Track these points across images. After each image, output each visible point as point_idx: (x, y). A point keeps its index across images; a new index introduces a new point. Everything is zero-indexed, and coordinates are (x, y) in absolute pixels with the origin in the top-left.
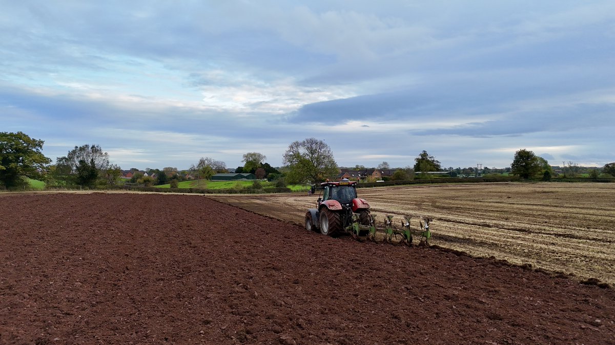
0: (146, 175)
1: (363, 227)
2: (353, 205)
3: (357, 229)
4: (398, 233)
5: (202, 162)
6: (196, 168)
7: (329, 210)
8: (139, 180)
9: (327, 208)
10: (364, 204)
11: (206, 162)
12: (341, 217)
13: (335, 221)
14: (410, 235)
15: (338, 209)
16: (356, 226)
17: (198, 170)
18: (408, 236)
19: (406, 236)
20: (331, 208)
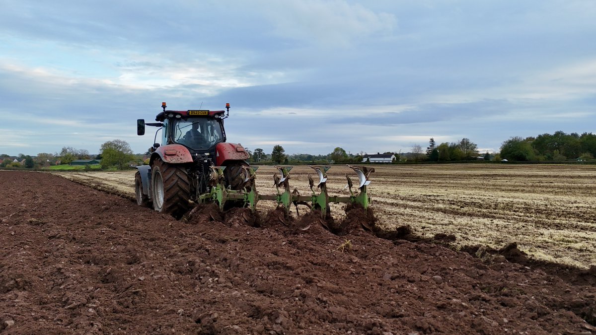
0: (16, 160)
1: (233, 193)
2: (218, 155)
3: (220, 198)
4: (302, 203)
5: (64, 151)
6: (59, 155)
7: (164, 163)
8: (8, 165)
9: (161, 159)
10: (237, 151)
11: (68, 150)
12: (191, 177)
13: (176, 184)
14: (327, 203)
15: (185, 160)
16: (220, 193)
17: (60, 157)
18: (323, 206)
19: (317, 206)
20: (169, 160)
